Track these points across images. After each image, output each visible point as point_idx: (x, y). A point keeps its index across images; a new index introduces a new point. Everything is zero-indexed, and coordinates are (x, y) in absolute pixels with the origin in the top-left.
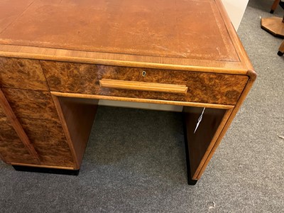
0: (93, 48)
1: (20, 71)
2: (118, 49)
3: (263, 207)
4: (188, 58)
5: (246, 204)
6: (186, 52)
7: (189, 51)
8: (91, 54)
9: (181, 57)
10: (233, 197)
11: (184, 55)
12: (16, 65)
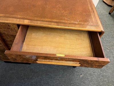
0: (39, 19)
1: (8, 28)
2: (50, 20)
3: (100, 75)
4: (78, 24)
5: (94, 75)
6: (77, 21)
7: (78, 21)
8: (39, 22)
9: (75, 24)
10: (89, 72)
11: (76, 23)
12: (6, 26)
